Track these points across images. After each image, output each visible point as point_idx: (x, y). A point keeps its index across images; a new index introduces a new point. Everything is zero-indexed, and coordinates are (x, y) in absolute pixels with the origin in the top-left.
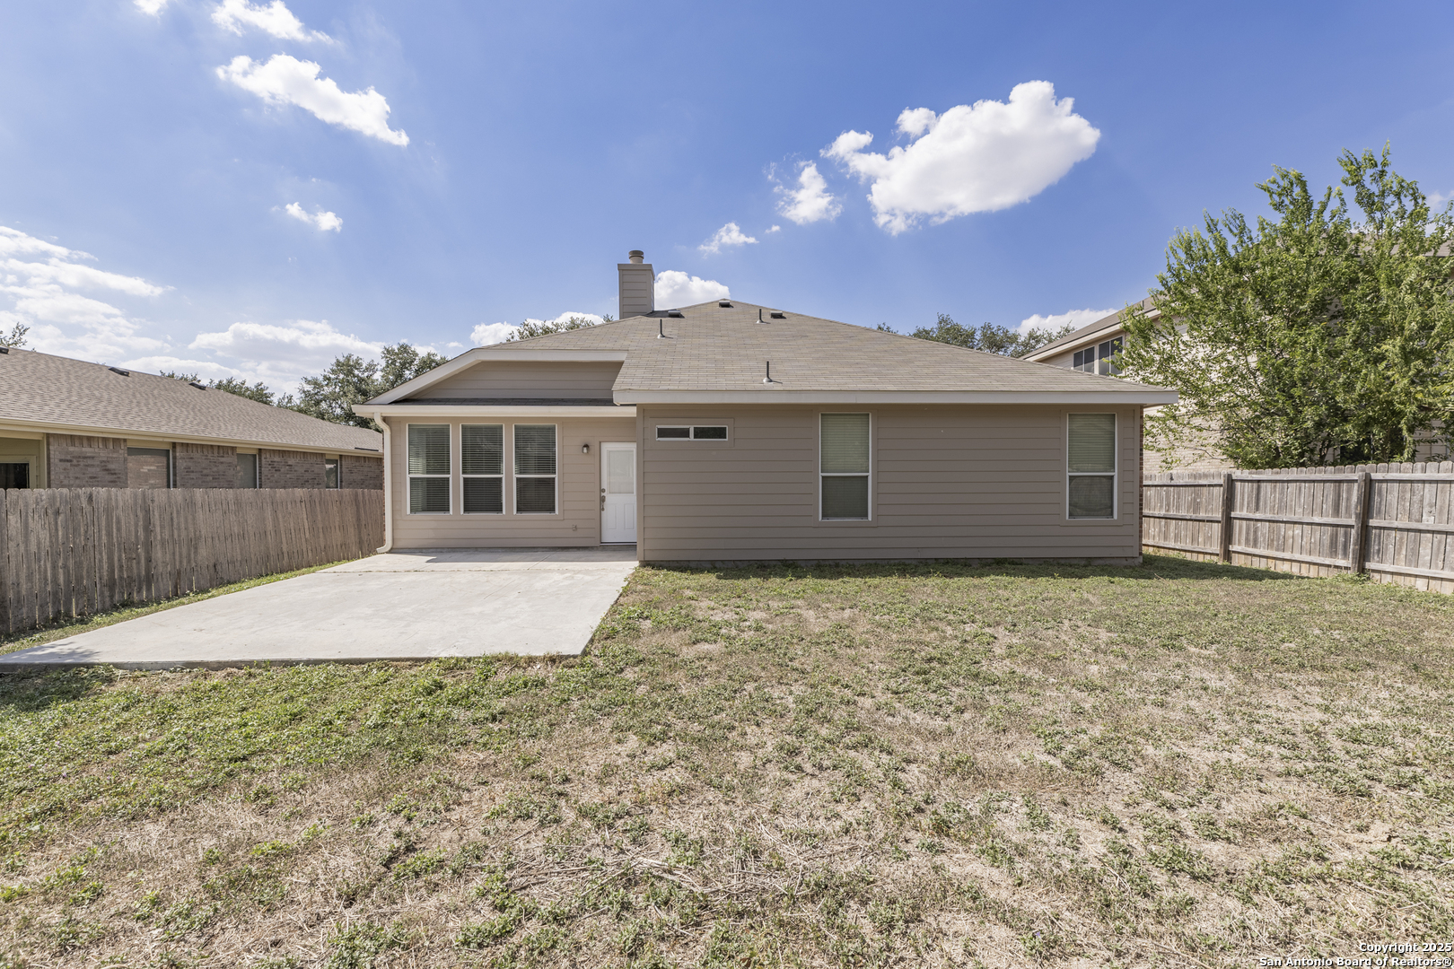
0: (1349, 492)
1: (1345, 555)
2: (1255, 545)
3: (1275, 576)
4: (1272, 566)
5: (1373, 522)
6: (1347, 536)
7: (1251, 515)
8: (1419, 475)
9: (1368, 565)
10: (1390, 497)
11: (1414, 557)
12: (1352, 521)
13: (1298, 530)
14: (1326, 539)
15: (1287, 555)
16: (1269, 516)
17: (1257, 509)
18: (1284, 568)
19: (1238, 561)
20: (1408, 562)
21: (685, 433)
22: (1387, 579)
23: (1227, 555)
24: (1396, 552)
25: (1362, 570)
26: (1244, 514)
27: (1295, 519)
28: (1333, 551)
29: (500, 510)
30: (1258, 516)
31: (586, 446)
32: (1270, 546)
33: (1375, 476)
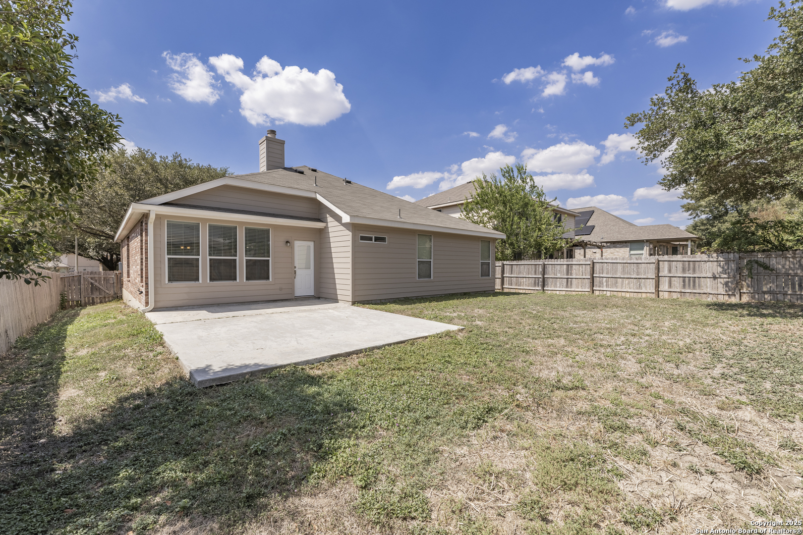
0: (539, 268)
1: (538, 286)
2: (511, 285)
3: (519, 294)
4: (517, 291)
5: (545, 276)
6: (538, 280)
7: (510, 276)
8: (556, 263)
9: (545, 289)
10: (549, 269)
11: (555, 286)
12: (540, 276)
13: (525, 279)
14: (533, 282)
15: (522, 288)
16: (516, 276)
17: (512, 273)
18: (521, 291)
19: (506, 290)
20: (554, 287)
21: (370, 239)
22: (549, 292)
23: (503, 288)
24: (552, 284)
25: (544, 290)
26: (508, 275)
27: (524, 276)
28: (535, 285)
29: (235, 279)
30: (512, 276)
31: (287, 242)
32: (516, 285)
33: (546, 263)
